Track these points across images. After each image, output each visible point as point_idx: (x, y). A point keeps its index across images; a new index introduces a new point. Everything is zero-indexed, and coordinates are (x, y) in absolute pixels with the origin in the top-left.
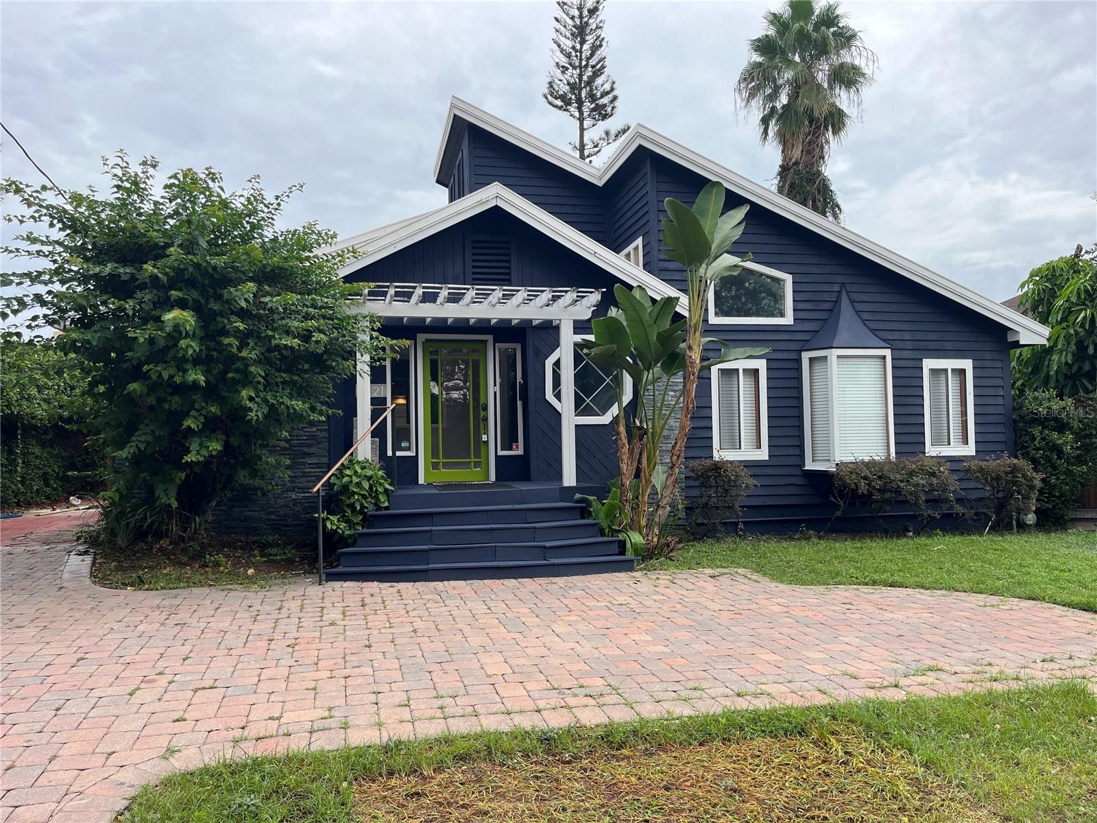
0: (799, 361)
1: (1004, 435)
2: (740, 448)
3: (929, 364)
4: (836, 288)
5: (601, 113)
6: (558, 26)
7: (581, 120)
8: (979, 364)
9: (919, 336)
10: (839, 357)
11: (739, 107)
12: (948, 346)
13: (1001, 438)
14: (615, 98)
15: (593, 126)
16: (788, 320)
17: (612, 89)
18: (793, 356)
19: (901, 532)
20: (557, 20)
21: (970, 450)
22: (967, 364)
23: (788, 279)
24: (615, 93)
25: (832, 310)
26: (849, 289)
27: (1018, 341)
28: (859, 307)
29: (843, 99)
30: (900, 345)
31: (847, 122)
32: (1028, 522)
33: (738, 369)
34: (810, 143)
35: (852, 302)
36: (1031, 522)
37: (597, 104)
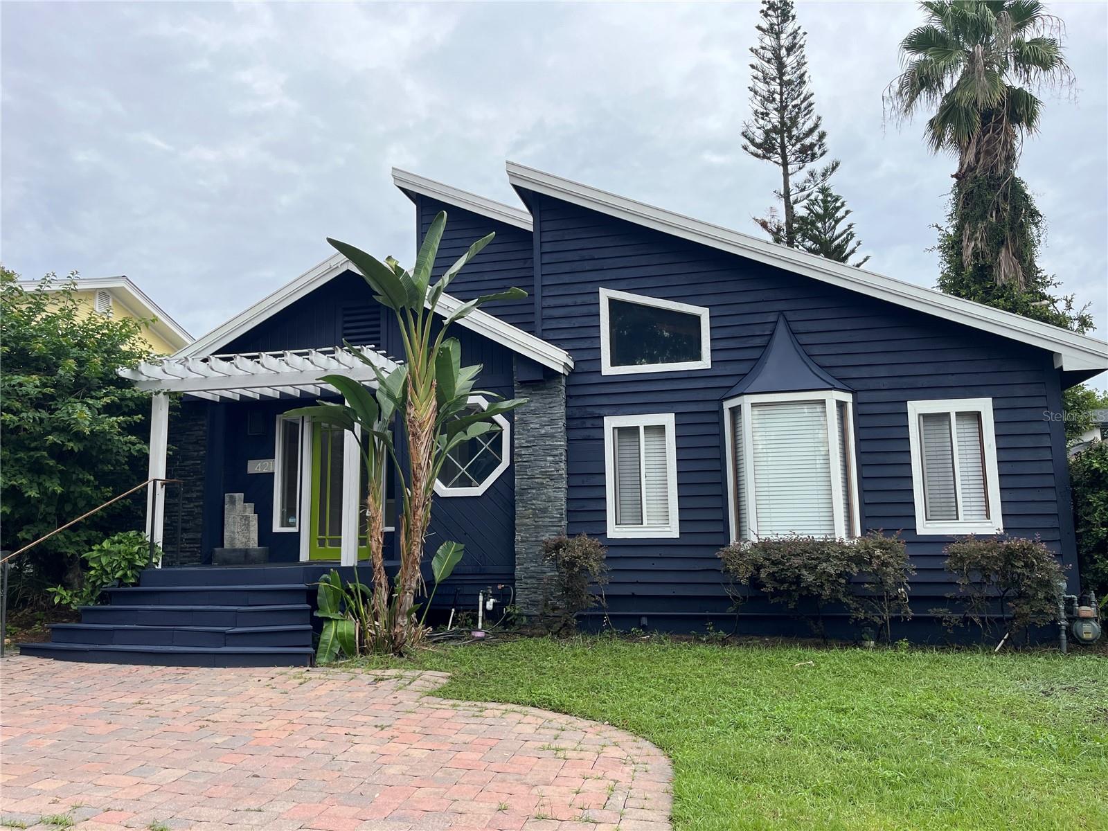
0: (720, 412)
1: (1055, 505)
2: (641, 523)
3: (916, 408)
4: (772, 318)
5: (807, 153)
6: (755, 72)
7: (785, 164)
8: (1003, 403)
9: (899, 371)
10: (753, 405)
12: (951, 381)
13: (1052, 508)
14: (822, 136)
15: (800, 169)
16: (705, 363)
18: (713, 407)
20: (752, 66)
21: (995, 525)
22: (984, 405)
23: (704, 313)
25: (765, 347)
26: (790, 316)
27: (1062, 367)
28: (805, 339)
29: (1037, 84)
30: (871, 384)
32: (1085, 636)
33: (638, 427)
34: (988, 142)
35: (793, 333)
36: (1090, 636)
37: (802, 145)
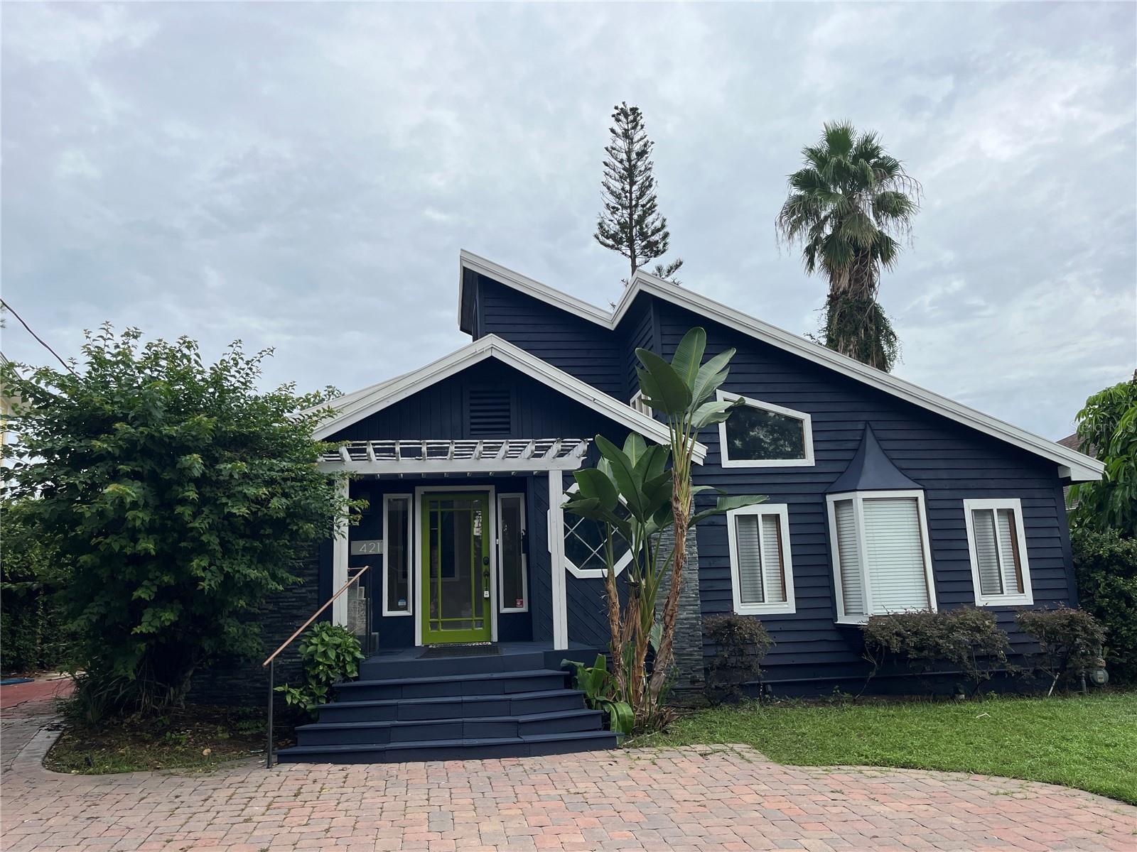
0: (824, 504)
1: (1064, 581)
2: (763, 601)
3: (970, 505)
4: (861, 426)
5: (653, 249)
6: (607, 169)
7: (633, 257)
8: (1028, 503)
9: (956, 475)
10: (864, 500)
11: (780, 239)
12: (992, 484)
13: (1062, 584)
14: (666, 235)
15: (646, 262)
16: (809, 460)
17: (663, 226)
18: (817, 499)
19: (952, 696)
20: (606, 164)
21: (1027, 599)
22: (1015, 504)
23: (807, 418)
24: (665, 230)
25: (857, 450)
26: (874, 425)
27: (1070, 477)
28: (887, 445)
29: (891, 227)
30: (937, 485)
31: (897, 250)
32: (1099, 681)
33: (757, 515)
34: (857, 271)
35: (878, 440)
36: (1103, 680)
37: (648, 242)
